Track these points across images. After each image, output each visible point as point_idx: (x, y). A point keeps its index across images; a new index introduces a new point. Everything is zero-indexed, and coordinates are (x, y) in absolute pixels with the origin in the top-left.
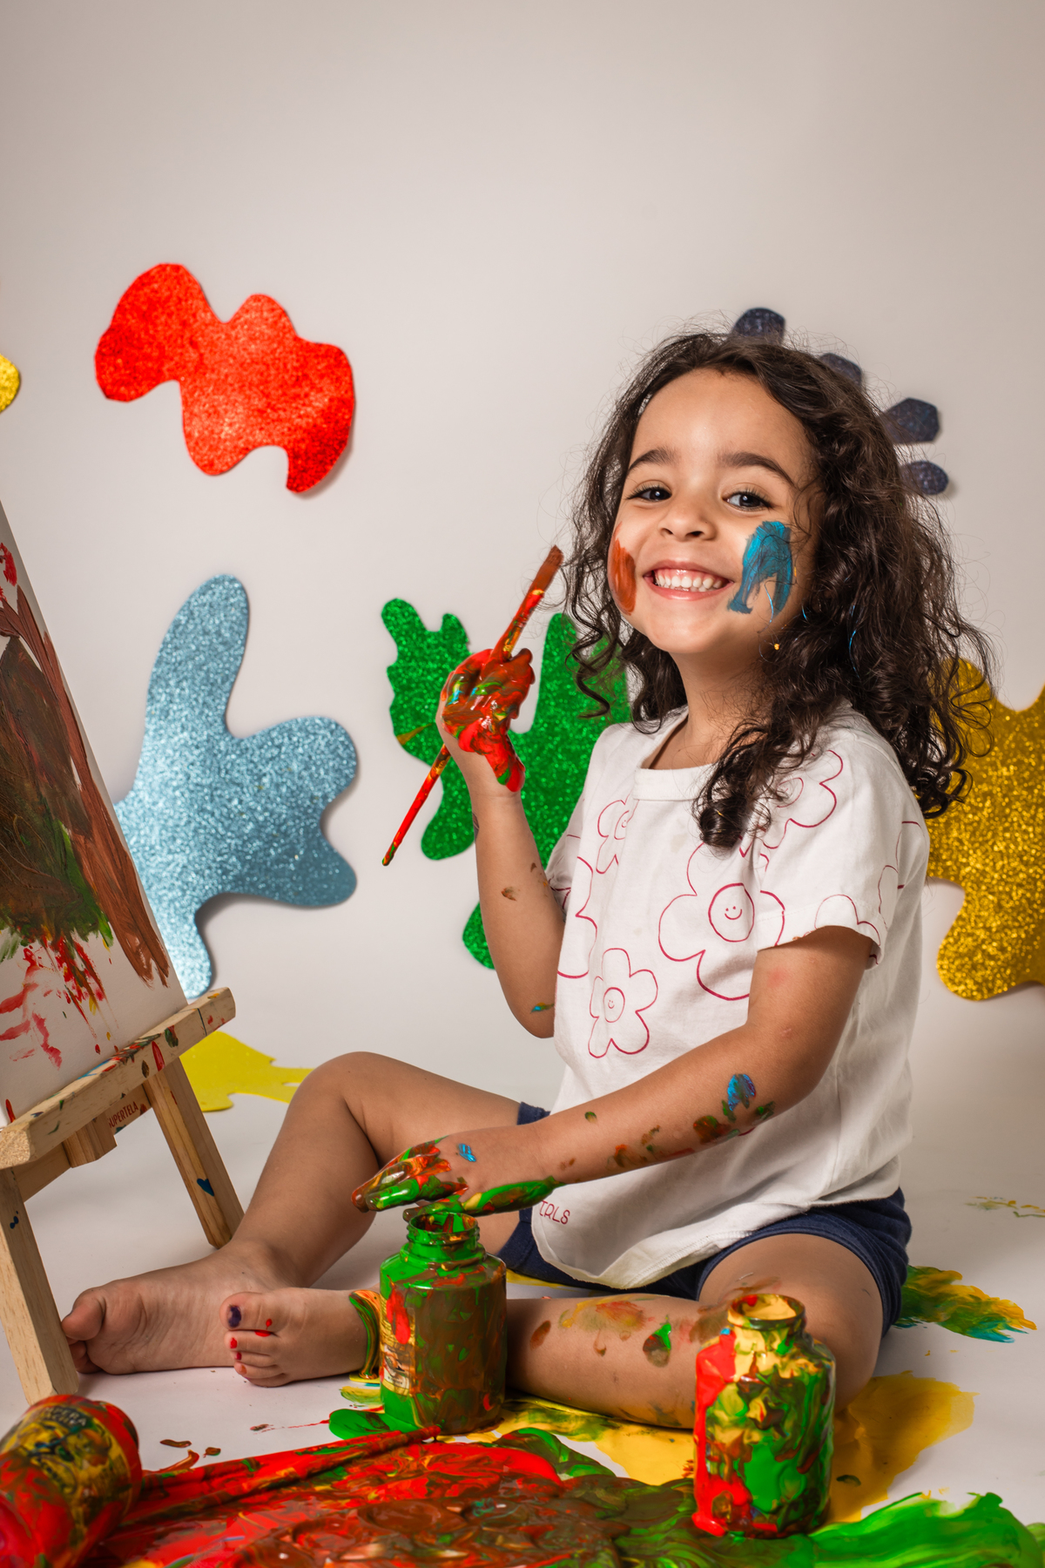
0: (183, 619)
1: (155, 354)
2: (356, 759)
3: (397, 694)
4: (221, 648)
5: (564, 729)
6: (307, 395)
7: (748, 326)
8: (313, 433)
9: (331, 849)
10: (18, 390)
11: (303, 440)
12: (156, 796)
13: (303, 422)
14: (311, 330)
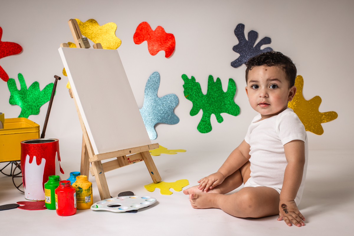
0: (150, 79)
1: (143, 36)
2: (179, 100)
3: (185, 89)
4: (156, 83)
5: (212, 94)
6: (168, 42)
7: (238, 26)
8: (169, 48)
9: (175, 115)
10: (121, 43)
11: (167, 49)
12: (146, 108)
13: (167, 46)
14: (168, 31)
